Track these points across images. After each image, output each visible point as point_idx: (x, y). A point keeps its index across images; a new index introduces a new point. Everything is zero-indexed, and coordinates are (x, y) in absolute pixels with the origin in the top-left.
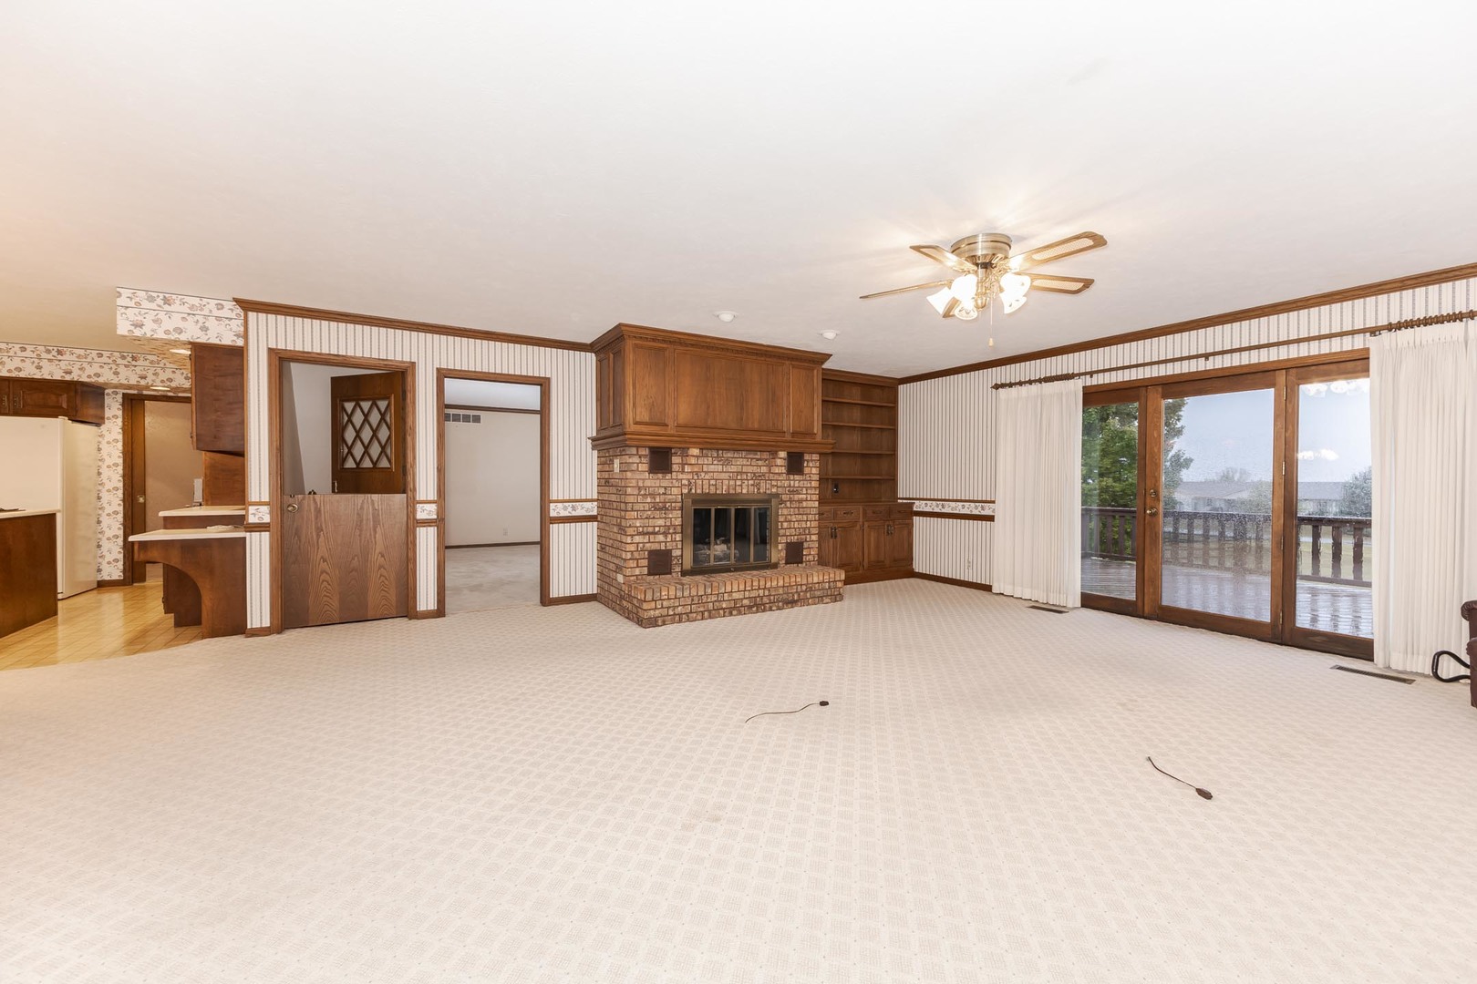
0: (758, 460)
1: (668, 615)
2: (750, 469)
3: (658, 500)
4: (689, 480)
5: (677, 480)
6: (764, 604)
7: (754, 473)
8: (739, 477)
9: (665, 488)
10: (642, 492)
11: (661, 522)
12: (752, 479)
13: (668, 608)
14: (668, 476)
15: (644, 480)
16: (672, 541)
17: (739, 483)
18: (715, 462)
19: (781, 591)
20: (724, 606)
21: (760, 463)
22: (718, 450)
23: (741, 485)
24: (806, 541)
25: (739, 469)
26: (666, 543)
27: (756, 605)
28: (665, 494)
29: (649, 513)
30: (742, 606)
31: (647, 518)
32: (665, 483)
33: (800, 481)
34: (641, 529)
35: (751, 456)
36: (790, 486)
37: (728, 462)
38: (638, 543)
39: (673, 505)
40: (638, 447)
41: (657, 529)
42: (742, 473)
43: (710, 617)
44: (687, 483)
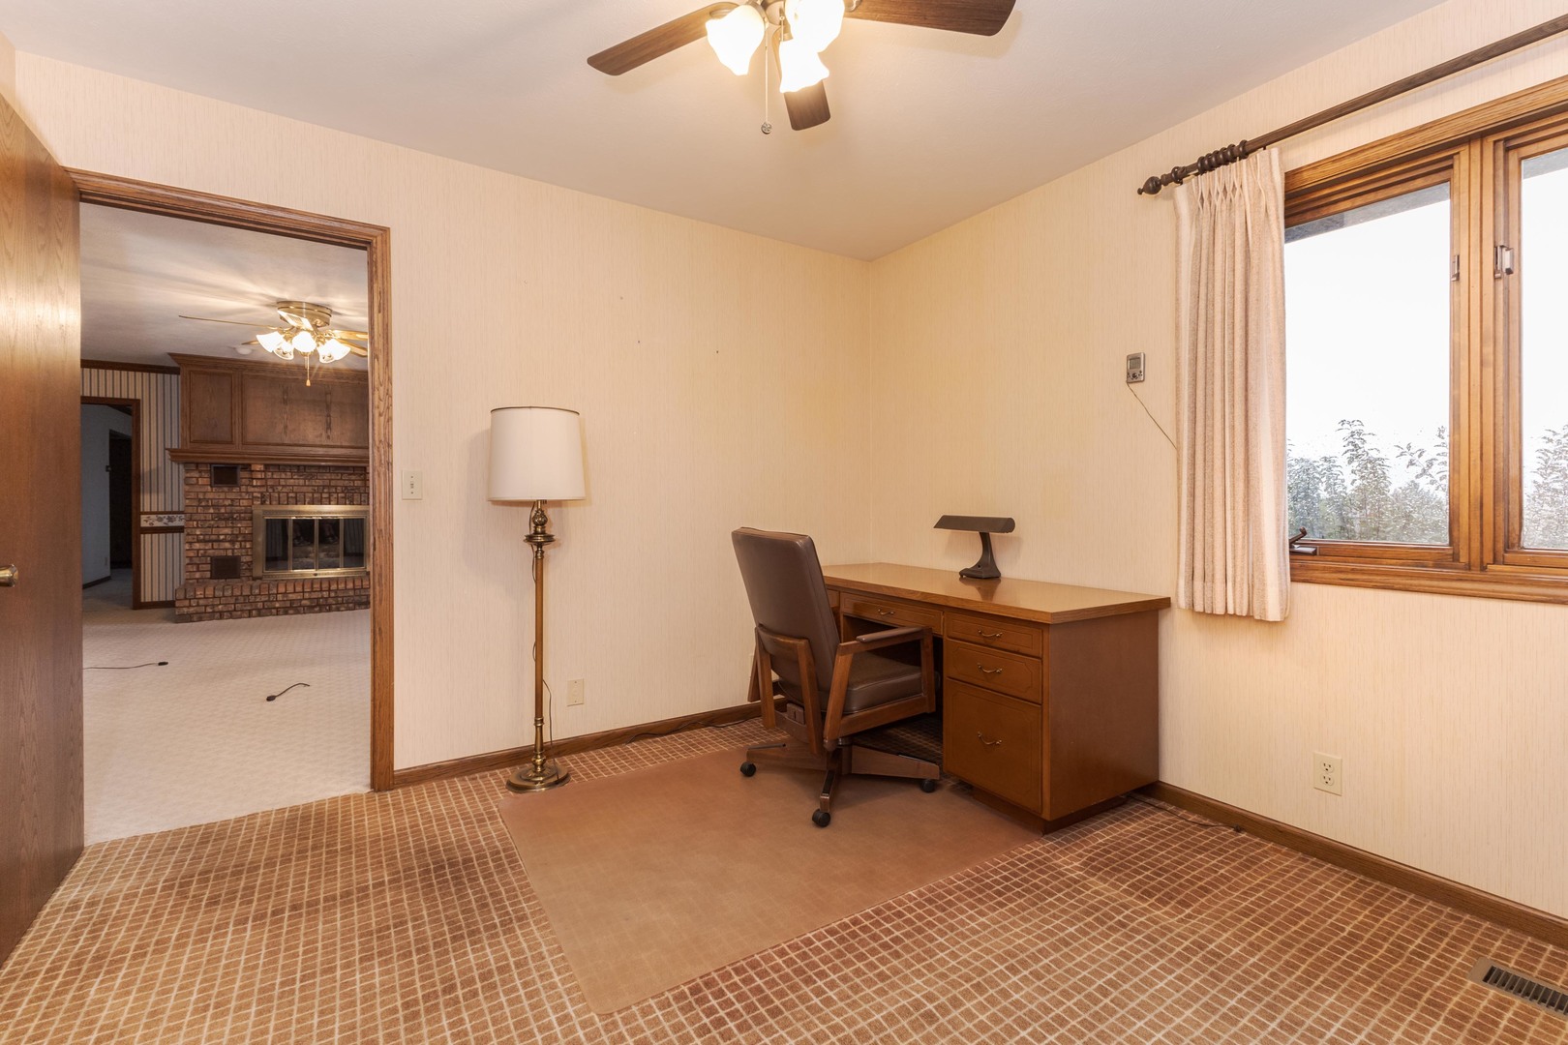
0: (351, 474)
1: (205, 612)
2: (340, 483)
3: (223, 510)
4: (262, 493)
5: (247, 492)
6: (330, 605)
7: (346, 487)
8: (326, 491)
9: (232, 500)
11: (227, 531)
12: (343, 492)
13: (206, 606)
14: (235, 489)
15: (205, 493)
16: (240, 548)
19: (351, 593)
20: (277, 605)
21: (353, 477)
22: (299, 466)
23: (329, 499)
25: (327, 482)
26: (233, 550)
27: (318, 605)
28: (232, 505)
29: (212, 522)
30: (300, 606)
31: (208, 527)
32: (231, 496)
34: (202, 537)
37: (311, 477)
38: (198, 550)
39: (242, 515)
41: (222, 537)
42: (329, 486)
43: (259, 615)
44: (259, 495)
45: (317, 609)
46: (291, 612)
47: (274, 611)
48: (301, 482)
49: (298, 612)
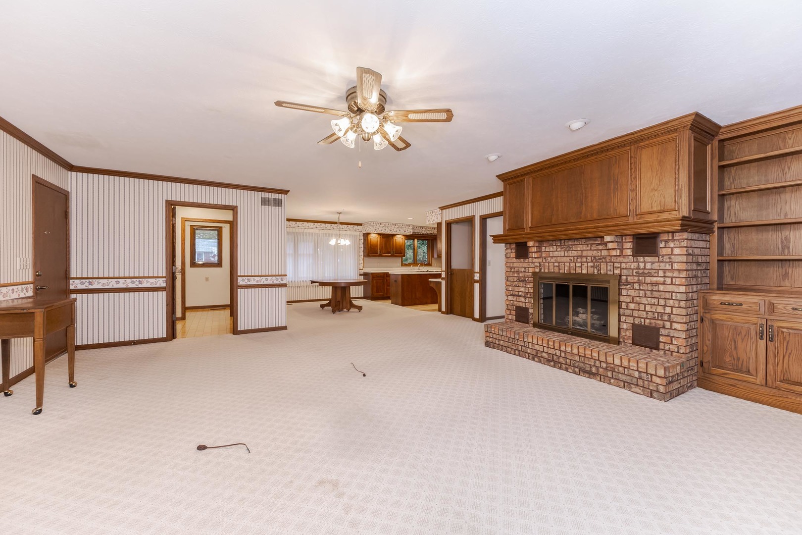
0: (598, 245)
2: (590, 253)
3: (521, 275)
4: (539, 263)
5: (532, 262)
7: (595, 257)
8: (579, 260)
9: (525, 268)
10: (512, 270)
11: (522, 289)
13: (496, 339)
14: (527, 260)
15: (513, 262)
16: (529, 303)
17: (578, 265)
18: (559, 249)
22: (561, 240)
23: (581, 267)
24: (664, 327)
25: (580, 253)
26: (525, 303)
28: (525, 272)
29: (516, 283)
30: (541, 357)
31: (514, 286)
32: (525, 265)
33: (653, 263)
34: (512, 292)
35: (591, 242)
36: (638, 268)
37: (569, 249)
38: (510, 301)
40: (510, 243)
41: (520, 293)
42: (581, 256)
44: (538, 265)
45: (552, 363)
46: (536, 359)
47: (527, 355)
48: (562, 254)
49: (540, 362)
